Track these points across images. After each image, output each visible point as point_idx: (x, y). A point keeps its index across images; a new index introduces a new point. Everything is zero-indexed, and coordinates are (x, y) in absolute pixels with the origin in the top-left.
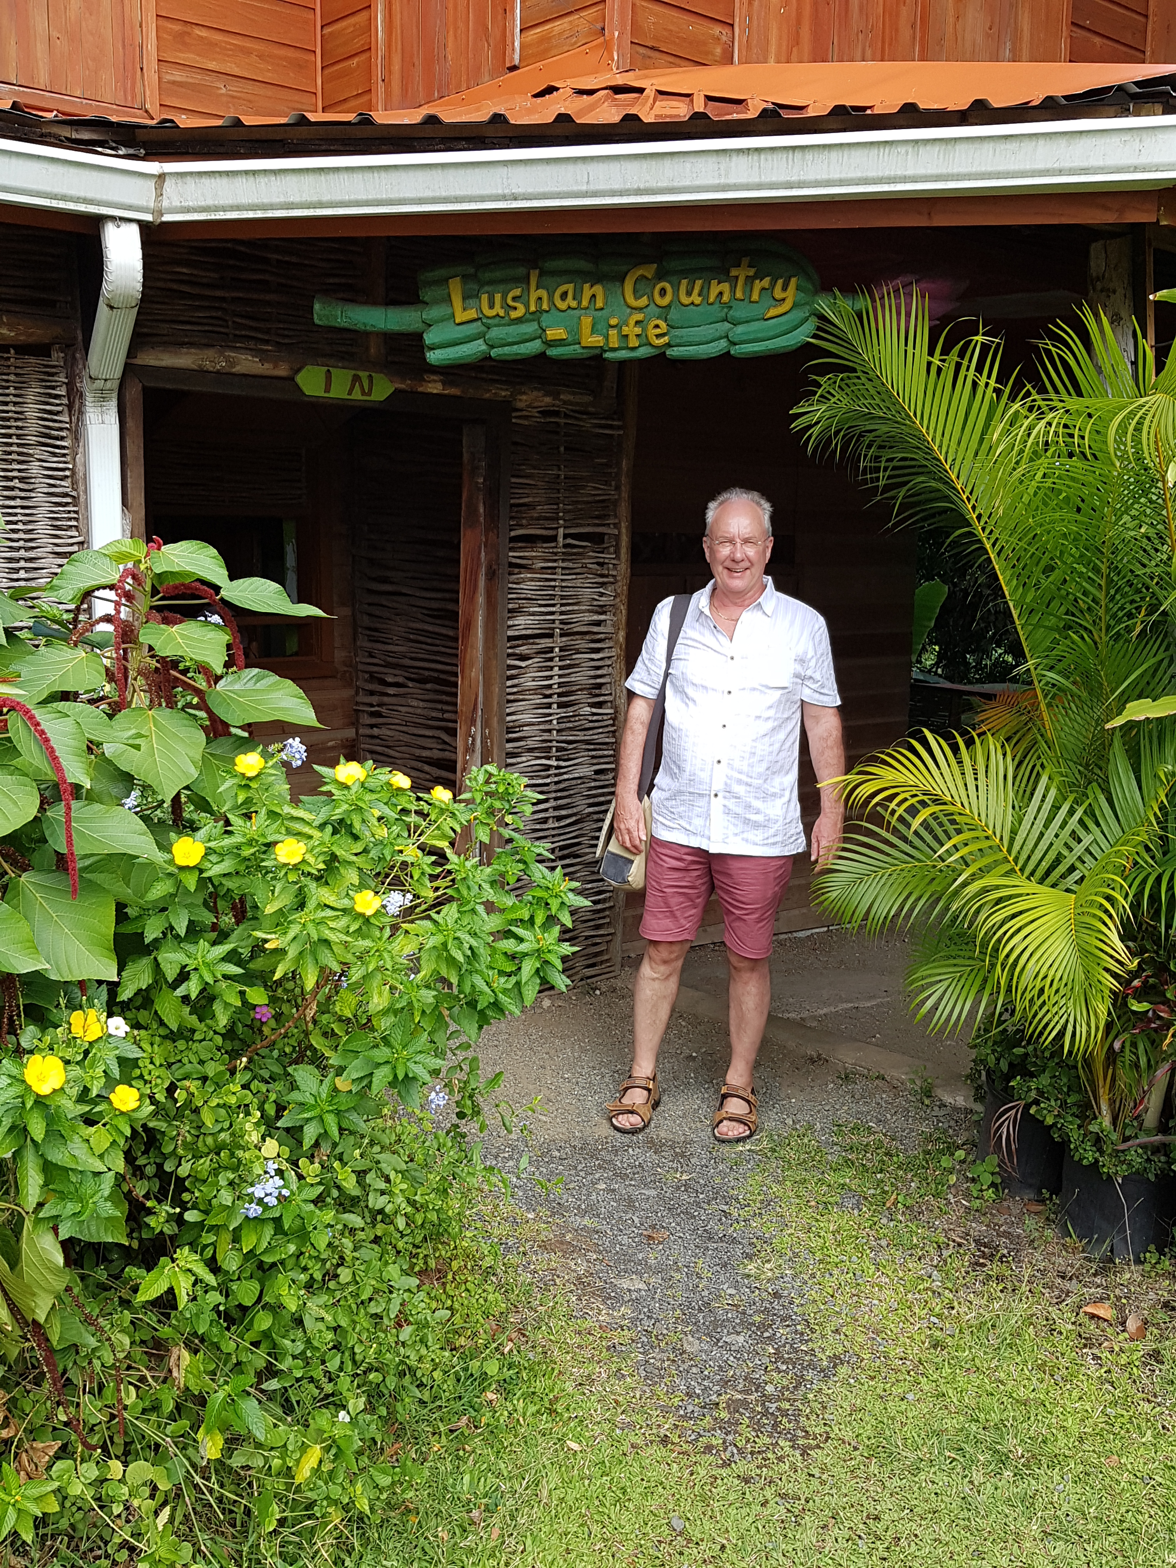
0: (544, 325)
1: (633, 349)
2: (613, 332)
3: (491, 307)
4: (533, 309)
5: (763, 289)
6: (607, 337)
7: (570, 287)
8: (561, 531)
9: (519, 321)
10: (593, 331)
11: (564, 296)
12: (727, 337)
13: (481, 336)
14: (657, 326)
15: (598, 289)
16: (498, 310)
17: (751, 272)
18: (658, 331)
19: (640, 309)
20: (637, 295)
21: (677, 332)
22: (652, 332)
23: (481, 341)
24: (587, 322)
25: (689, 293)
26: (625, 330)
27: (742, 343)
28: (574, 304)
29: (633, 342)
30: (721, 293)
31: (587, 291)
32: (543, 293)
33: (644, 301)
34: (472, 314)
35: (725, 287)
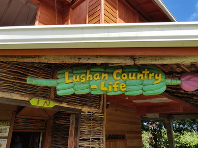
0: (90, 84)
1: (116, 92)
2: (110, 87)
3: (76, 79)
4: (88, 79)
5: (152, 76)
6: (108, 88)
7: (98, 74)
8: (91, 138)
9: (83, 83)
10: (104, 86)
11: (96, 77)
12: (142, 89)
13: (72, 87)
14: (123, 85)
15: (106, 75)
16: (78, 80)
17: (148, 72)
18: (123, 86)
19: (118, 80)
20: (117, 77)
21: (128, 87)
22: (121, 87)
23: (72, 89)
24: (103, 84)
25: (132, 77)
26: (114, 86)
27: (147, 91)
28: (99, 78)
29: (116, 89)
30: (140, 77)
31: (103, 75)
32: (91, 76)
33: (119, 78)
34: (70, 81)
35: (142, 75)
